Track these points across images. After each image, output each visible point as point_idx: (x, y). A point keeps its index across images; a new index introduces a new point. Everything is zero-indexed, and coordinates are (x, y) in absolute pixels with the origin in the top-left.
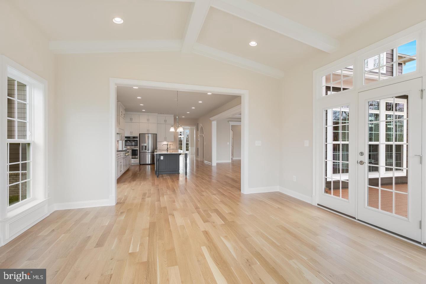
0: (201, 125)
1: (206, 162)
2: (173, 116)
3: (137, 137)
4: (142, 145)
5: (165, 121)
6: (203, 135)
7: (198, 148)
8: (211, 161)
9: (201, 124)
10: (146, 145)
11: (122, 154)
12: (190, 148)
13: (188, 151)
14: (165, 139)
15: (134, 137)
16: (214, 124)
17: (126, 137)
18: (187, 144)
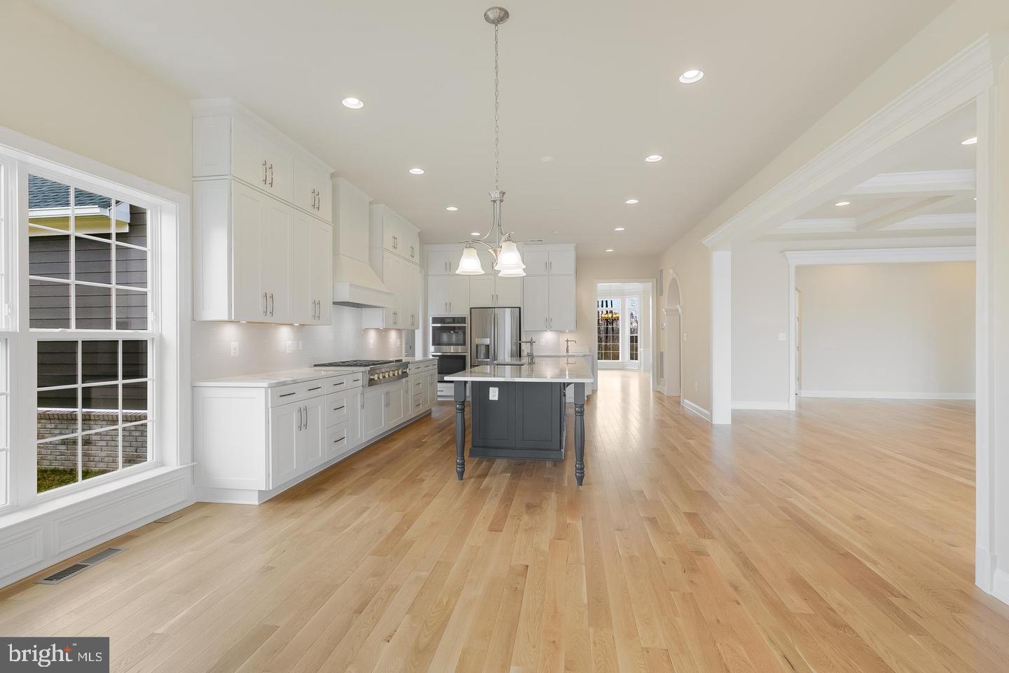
0: (669, 274)
1: (688, 404)
2: (572, 247)
3: (463, 320)
4: (477, 341)
5: (548, 265)
6: (678, 306)
7: (662, 354)
8: (708, 404)
9: (671, 272)
10: (487, 341)
11: (360, 376)
12: (642, 349)
13: (637, 359)
14: (548, 325)
15: (454, 320)
16: (721, 261)
17: (435, 320)
18: (634, 340)
